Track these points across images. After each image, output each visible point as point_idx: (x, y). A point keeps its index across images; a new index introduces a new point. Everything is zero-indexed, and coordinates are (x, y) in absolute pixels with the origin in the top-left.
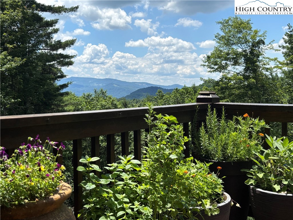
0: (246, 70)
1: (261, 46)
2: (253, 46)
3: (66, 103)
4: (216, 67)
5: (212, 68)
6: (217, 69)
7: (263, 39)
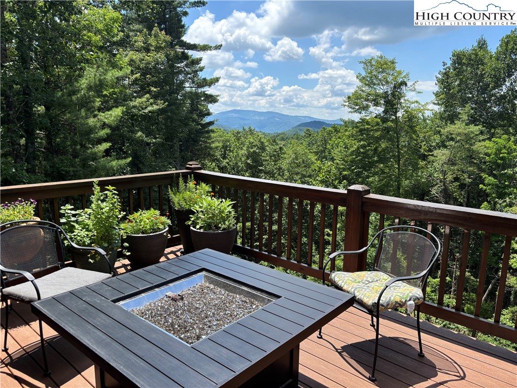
0: (385, 112)
1: (404, 88)
2: (395, 87)
3: (212, 140)
4: (357, 107)
5: (354, 109)
6: (358, 109)
7: (405, 80)
